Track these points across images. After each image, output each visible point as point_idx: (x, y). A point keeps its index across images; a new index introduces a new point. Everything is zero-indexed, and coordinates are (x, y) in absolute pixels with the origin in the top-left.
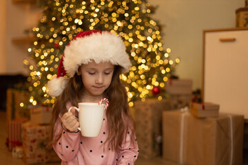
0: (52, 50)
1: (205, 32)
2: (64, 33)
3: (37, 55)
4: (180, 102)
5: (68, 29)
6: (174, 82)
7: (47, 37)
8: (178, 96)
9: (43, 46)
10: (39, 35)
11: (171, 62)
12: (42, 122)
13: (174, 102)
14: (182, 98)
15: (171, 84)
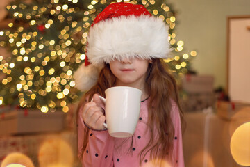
0: (35, 34)
1: (229, 19)
2: (53, 12)
3: (11, 41)
4: (200, 102)
5: (58, 8)
6: (193, 78)
7: (28, 17)
8: (197, 94)
9: (21, 29)
10: (16, 14)
11: (186, 56)
12: (16, 131)
13: (193, 102)
14: (203, 98)
15: (188, 80)
